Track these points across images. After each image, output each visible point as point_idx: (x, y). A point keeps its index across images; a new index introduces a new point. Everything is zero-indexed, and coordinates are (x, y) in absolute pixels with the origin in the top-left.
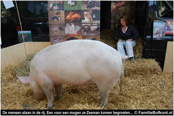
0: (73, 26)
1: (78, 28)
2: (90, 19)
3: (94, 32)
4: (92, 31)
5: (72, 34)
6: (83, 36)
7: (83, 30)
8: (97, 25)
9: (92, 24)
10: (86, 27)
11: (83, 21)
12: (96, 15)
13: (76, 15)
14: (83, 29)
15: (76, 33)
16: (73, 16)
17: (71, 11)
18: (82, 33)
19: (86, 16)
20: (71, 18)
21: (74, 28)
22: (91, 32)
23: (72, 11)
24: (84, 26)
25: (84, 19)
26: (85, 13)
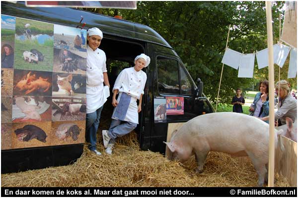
0: (33, 102)
1: (44, 107)
2: (69, 91)
3: (75, 114)
4: (71, 112)
5: (30, 119)
6: (52, 122)
7: (54, 112)
8: (80, 101)
9: (72, 99)
10: (62, 105)
11: (54, 93)
12: (80, 84)
13: (40, 82)
14: (54, 108)
15: (38, 117)
16: (33, 83)
17: (29, 71)
18: (53, 116)
19: (61, 85)
20: (30, 87)
21: (34, 106)
22: (70, 114)
23: (33, 72)
24: (57, 102)
25: (57, 89)
26: (60, 79)
